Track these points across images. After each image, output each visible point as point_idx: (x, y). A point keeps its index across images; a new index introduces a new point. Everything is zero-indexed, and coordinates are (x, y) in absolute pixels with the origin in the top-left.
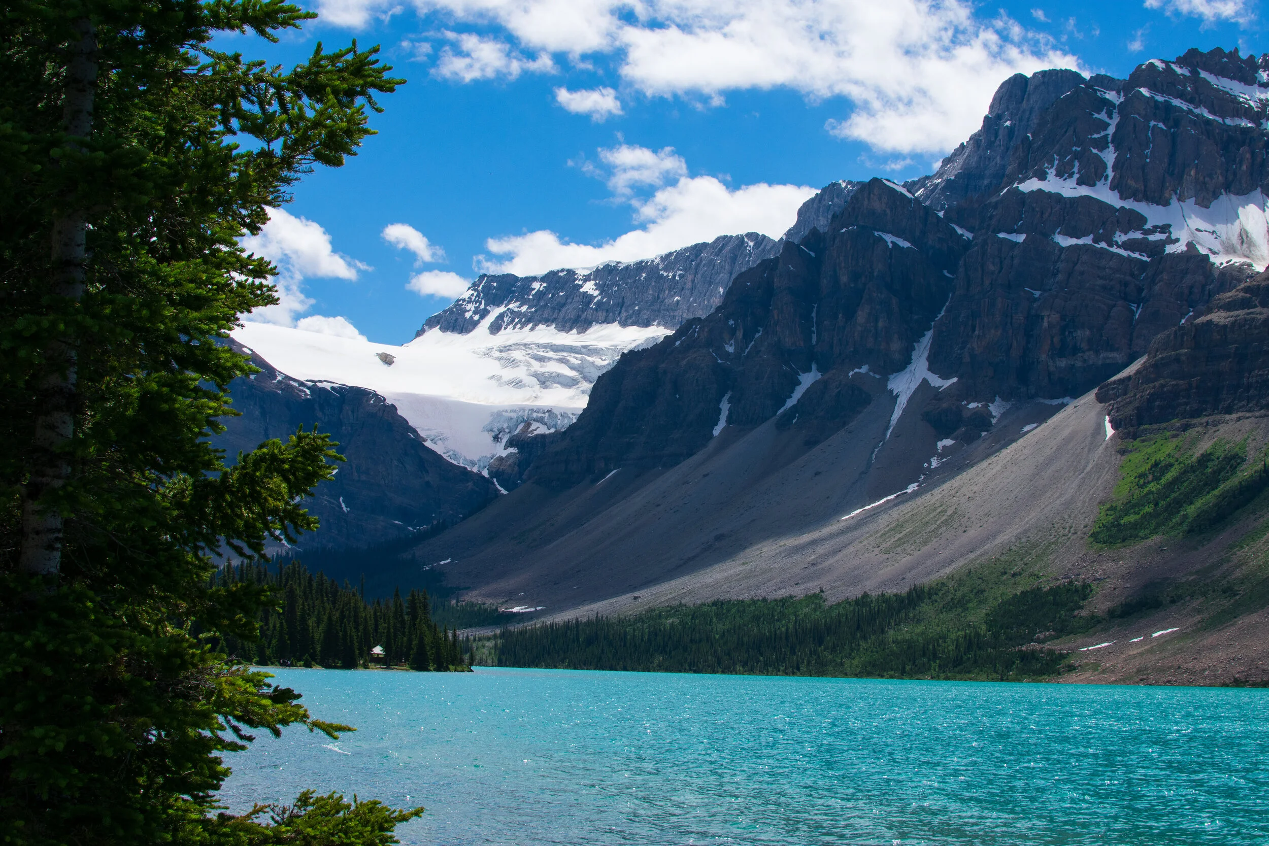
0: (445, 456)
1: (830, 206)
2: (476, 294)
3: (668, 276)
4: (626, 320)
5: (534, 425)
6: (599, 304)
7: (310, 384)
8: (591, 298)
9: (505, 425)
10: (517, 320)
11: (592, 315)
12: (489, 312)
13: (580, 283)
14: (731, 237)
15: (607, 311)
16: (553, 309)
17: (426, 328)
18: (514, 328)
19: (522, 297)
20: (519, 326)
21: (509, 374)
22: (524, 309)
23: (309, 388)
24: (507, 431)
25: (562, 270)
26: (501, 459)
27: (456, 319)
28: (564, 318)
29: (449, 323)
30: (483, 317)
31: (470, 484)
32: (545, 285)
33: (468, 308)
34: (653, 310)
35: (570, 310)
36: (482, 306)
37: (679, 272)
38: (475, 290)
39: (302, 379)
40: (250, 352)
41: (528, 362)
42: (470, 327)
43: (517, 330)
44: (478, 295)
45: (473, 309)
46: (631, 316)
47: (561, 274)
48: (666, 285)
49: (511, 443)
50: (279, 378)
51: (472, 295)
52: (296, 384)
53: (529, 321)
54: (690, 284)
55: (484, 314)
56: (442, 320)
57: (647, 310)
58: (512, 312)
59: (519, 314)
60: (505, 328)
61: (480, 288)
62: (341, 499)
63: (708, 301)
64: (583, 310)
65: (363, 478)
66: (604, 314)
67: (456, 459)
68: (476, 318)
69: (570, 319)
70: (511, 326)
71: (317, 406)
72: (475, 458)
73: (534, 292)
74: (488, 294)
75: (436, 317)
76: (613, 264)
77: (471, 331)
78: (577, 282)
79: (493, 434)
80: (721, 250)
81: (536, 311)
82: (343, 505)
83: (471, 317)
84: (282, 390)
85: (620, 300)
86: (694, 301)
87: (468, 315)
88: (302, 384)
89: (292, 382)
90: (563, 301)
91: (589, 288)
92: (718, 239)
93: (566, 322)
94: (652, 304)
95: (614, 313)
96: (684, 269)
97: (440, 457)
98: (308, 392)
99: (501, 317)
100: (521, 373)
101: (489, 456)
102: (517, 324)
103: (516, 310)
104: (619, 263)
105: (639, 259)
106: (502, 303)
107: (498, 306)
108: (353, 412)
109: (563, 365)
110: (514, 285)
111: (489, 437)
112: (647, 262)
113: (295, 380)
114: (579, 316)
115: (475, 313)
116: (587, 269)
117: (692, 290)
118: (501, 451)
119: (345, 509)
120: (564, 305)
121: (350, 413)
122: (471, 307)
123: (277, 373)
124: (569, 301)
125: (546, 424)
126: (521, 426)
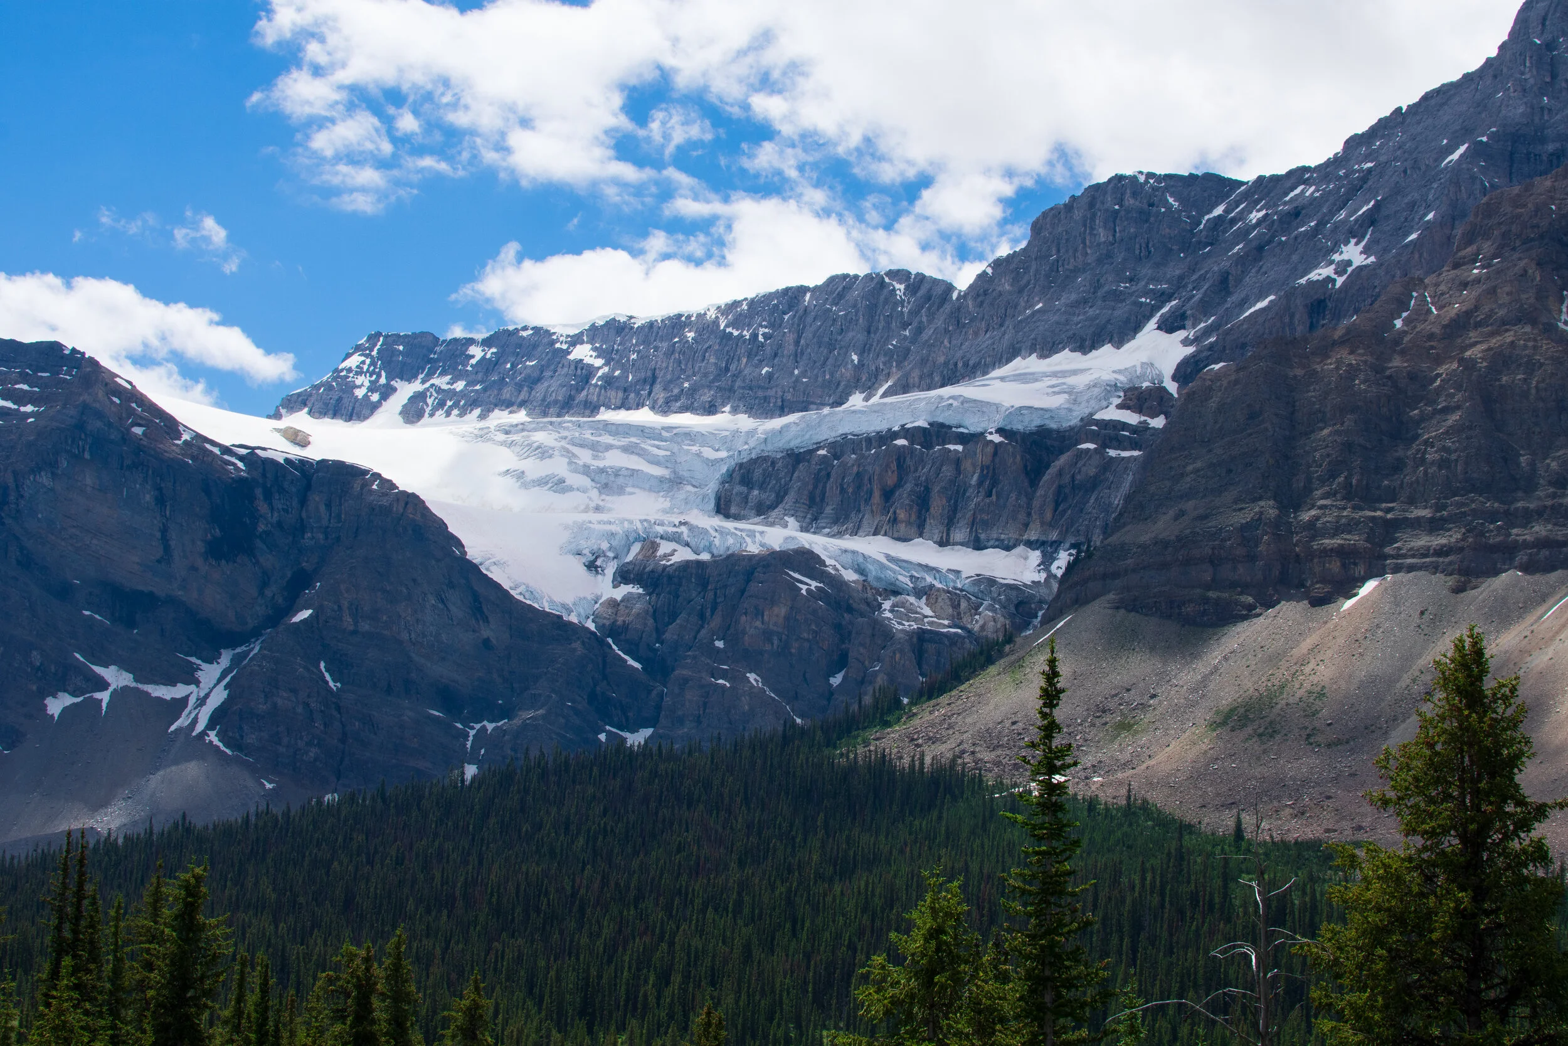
0: (512, 592)
1: (1117, 212)
2: (368, 361)
3: (741, 336)
4: (667, 402)
5: (665, 548)
6: (608, 381)
7: (244, 452)
8: (590, 371)
9: (605, 546)
10: (449, 403)
11: (599, 395)
12: (395, 390)
13: (565, 347)
14: (856, 277)
15: (625, 390)
16: (519, 387)
17: (283, 411)
18: (448, 414)
19: (455, 369)
20: (455, 412)
21: (534, 468)
22: (460, 386)
23: (241, 458)
24: (611, 554)
25: (525, 328)
26: (613, 604)
27: (340, 399)
28: (544, 400)
29: (326, 405)
30: (385, 397)
31: (577, 645)
32: (494, 350)
33: (358, 382)
34: (720, 389)
35: (553, 386)
36: (383, 381)
37: (762, 331)
38: (367, 356)
39: (227, 442)
40: (129, 387)
41: (568, 451)
42: (365, 412)
43: (453, 417)
44: (373, 363)
45: (367, 384)
46: (677, 398)
47: (524, 334)
48: (742, 350)
49: (623, 576)
50: (186, 437)
51: (363, 362)
52: (216, 451)
53: (473, 404)
54: (792, 347)
55: (387, 392)
56: (313, 399)
57: (710, 387)
58: (439, 390)
59: (452, 394)
60: (432, 415)
61: (374, 353)
62: (322, 665)
63: (832, 375)
64: (579, 390)
65: (365, 626)
66: (620, 394)
67: (535, 599)
68: (375, 397)
69: (556, 402)
70: (440, 412)
71: (259, 492)
72: (569, 600)
73: (473, 361)
74: (390, 362)
75: (299, 395)
76: (622, 319)
77: (366, 418)
78: (558, 345)
79: (584, 560)
80: (841, 296)
81: (485, 390)
82: (328, 677)
83: (366, 396)
84: (193, 458)
85: (649, 373)
86: (804, 374)
87: (360, 393)
88: (226, 450)
89: (208, 446)
90: (536, 374)
91: (583, 353)
92: (832, 280)
93: (548, 406)
94: (717, 378)
95: (638, 394)
96: (771, 325)
97: (506, 593)
98: (240, 465)
99: (419, 397)
100: (558, 466)
101: (589, 597)
102: (451, 408)
103: (445, 387)
104: (631, 317)
105: (672, 311)
106: (415, 377)
107: (409, 381)
108: (328, 506)
109: (634, 458)
110: (432, 351)
111: (577, 567)
112: (689, 317)
113: (214, 443)
114: (571, 398)
115: (372, 389)
116: (573, 326)
117: (797, 357)
118: (607, 589)
119: (331, 684)
120: (539, 380)
121: (322, 508)
122: (363, 381)
123: (181, 428)
124: (547, 374)
125: (687, 545)
126: (636, 548)
